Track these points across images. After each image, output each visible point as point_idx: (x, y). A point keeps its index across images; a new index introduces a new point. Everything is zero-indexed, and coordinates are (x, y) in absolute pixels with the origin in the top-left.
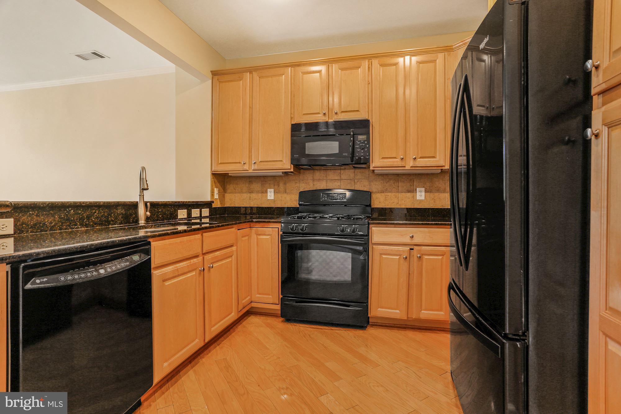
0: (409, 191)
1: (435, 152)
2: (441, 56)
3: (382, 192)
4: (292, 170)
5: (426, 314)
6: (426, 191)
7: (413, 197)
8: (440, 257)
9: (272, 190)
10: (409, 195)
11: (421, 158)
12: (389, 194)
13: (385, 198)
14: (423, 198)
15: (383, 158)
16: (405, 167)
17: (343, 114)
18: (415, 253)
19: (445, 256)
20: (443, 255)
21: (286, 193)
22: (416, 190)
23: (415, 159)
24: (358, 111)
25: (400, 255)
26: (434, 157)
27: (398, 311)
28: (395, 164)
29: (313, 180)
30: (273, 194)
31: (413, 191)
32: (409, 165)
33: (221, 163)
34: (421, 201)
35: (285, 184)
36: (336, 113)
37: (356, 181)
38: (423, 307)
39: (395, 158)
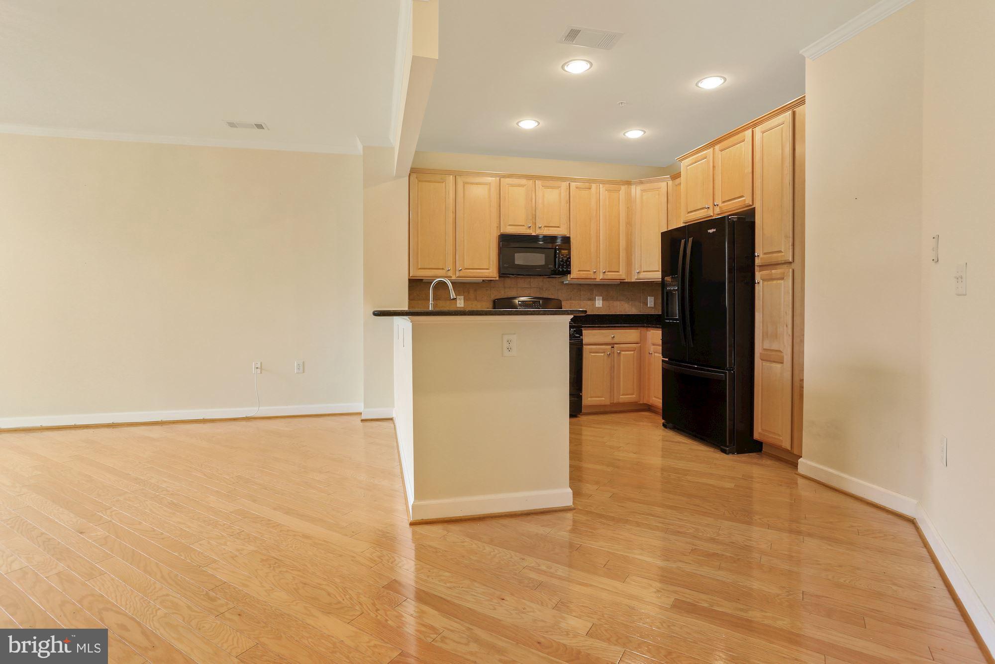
0: (590, 299)
1: (619, 269)
2: (623, 188)
3: (567, 300)
4: (497, 279)
5: (623, 398)
6: (603, 300)
7: (593, 304)
8: (632, 352)
9: (462, 297)
10: (589, 302)
11: (608, 272)
12: (574, 302)
13: (570, 305)
14: (601, 306)
15: (579, 271)
16: (595, 279)
17: (545, 228)
18: (616, 351)
19: (635, 352)
20: (634, 351)
21: (476, 300)
22: (595, 298)
23: (605, 272)
24: (558, 227)
25: (604, 352)
26: (618, 272)
27: (603, 399)
28: (589, 276)
29: (505, 288)
30: (463, 301)
31: (592, 299)
32: (600, 277)
33: (420, 269)
34: (599, 308)
35: (475, 290)
36: (540, 228)
37: (544, 289)
38: (622, 392)
39: (589, 271)
